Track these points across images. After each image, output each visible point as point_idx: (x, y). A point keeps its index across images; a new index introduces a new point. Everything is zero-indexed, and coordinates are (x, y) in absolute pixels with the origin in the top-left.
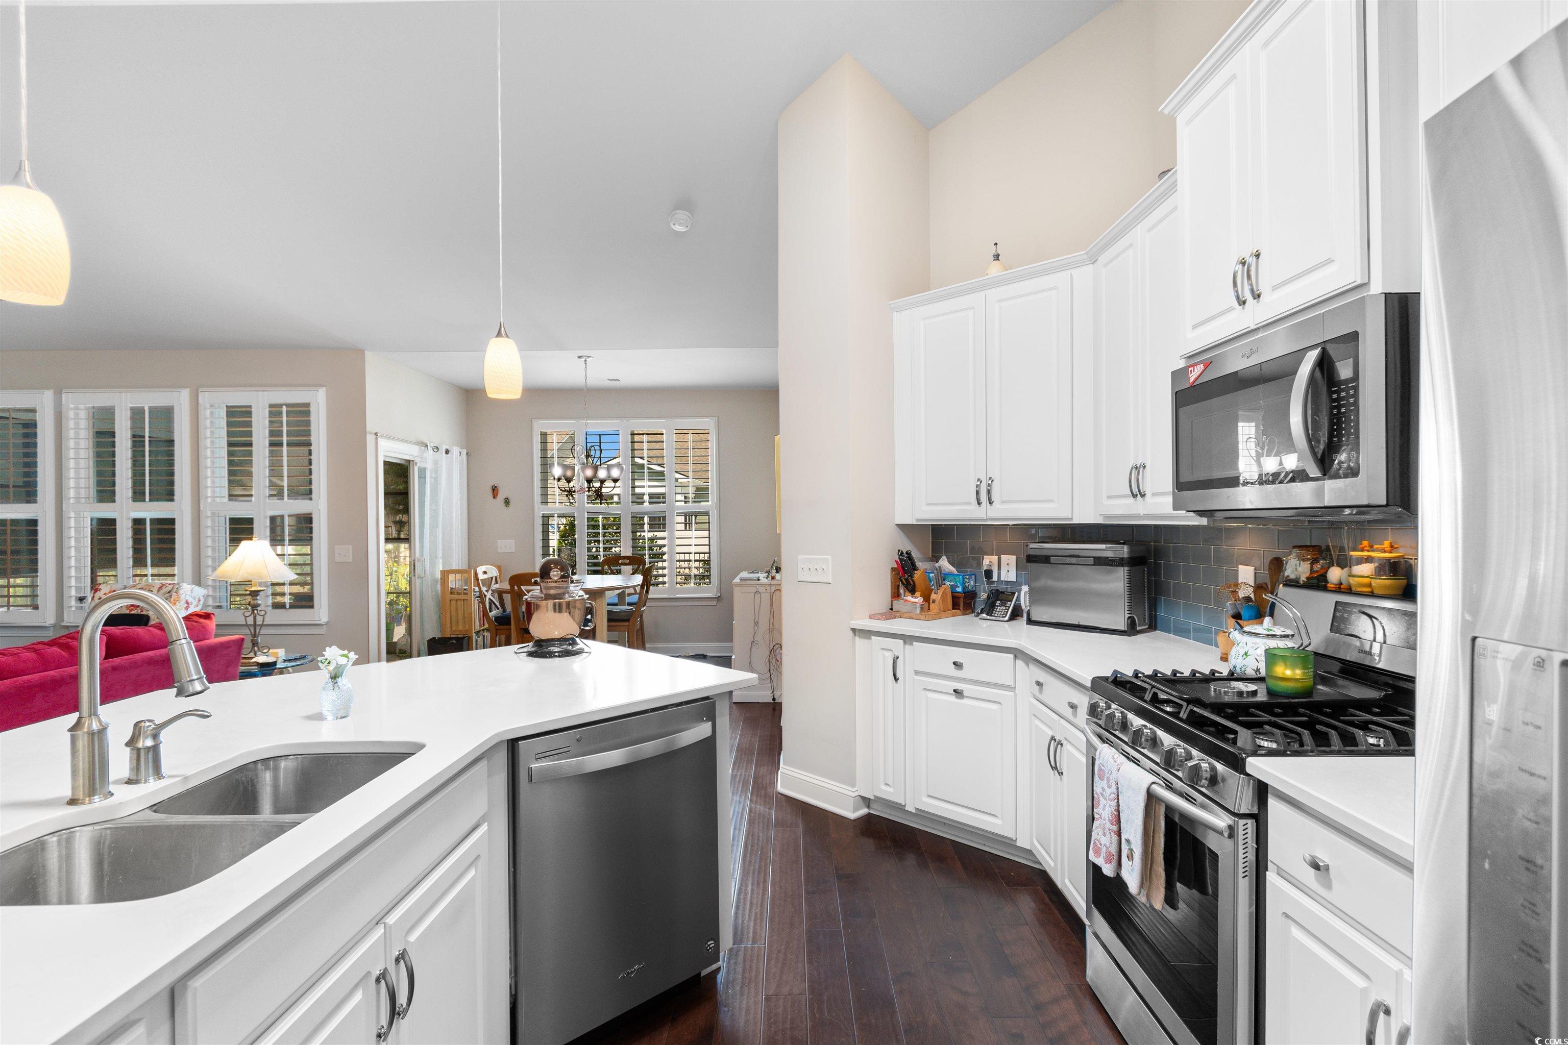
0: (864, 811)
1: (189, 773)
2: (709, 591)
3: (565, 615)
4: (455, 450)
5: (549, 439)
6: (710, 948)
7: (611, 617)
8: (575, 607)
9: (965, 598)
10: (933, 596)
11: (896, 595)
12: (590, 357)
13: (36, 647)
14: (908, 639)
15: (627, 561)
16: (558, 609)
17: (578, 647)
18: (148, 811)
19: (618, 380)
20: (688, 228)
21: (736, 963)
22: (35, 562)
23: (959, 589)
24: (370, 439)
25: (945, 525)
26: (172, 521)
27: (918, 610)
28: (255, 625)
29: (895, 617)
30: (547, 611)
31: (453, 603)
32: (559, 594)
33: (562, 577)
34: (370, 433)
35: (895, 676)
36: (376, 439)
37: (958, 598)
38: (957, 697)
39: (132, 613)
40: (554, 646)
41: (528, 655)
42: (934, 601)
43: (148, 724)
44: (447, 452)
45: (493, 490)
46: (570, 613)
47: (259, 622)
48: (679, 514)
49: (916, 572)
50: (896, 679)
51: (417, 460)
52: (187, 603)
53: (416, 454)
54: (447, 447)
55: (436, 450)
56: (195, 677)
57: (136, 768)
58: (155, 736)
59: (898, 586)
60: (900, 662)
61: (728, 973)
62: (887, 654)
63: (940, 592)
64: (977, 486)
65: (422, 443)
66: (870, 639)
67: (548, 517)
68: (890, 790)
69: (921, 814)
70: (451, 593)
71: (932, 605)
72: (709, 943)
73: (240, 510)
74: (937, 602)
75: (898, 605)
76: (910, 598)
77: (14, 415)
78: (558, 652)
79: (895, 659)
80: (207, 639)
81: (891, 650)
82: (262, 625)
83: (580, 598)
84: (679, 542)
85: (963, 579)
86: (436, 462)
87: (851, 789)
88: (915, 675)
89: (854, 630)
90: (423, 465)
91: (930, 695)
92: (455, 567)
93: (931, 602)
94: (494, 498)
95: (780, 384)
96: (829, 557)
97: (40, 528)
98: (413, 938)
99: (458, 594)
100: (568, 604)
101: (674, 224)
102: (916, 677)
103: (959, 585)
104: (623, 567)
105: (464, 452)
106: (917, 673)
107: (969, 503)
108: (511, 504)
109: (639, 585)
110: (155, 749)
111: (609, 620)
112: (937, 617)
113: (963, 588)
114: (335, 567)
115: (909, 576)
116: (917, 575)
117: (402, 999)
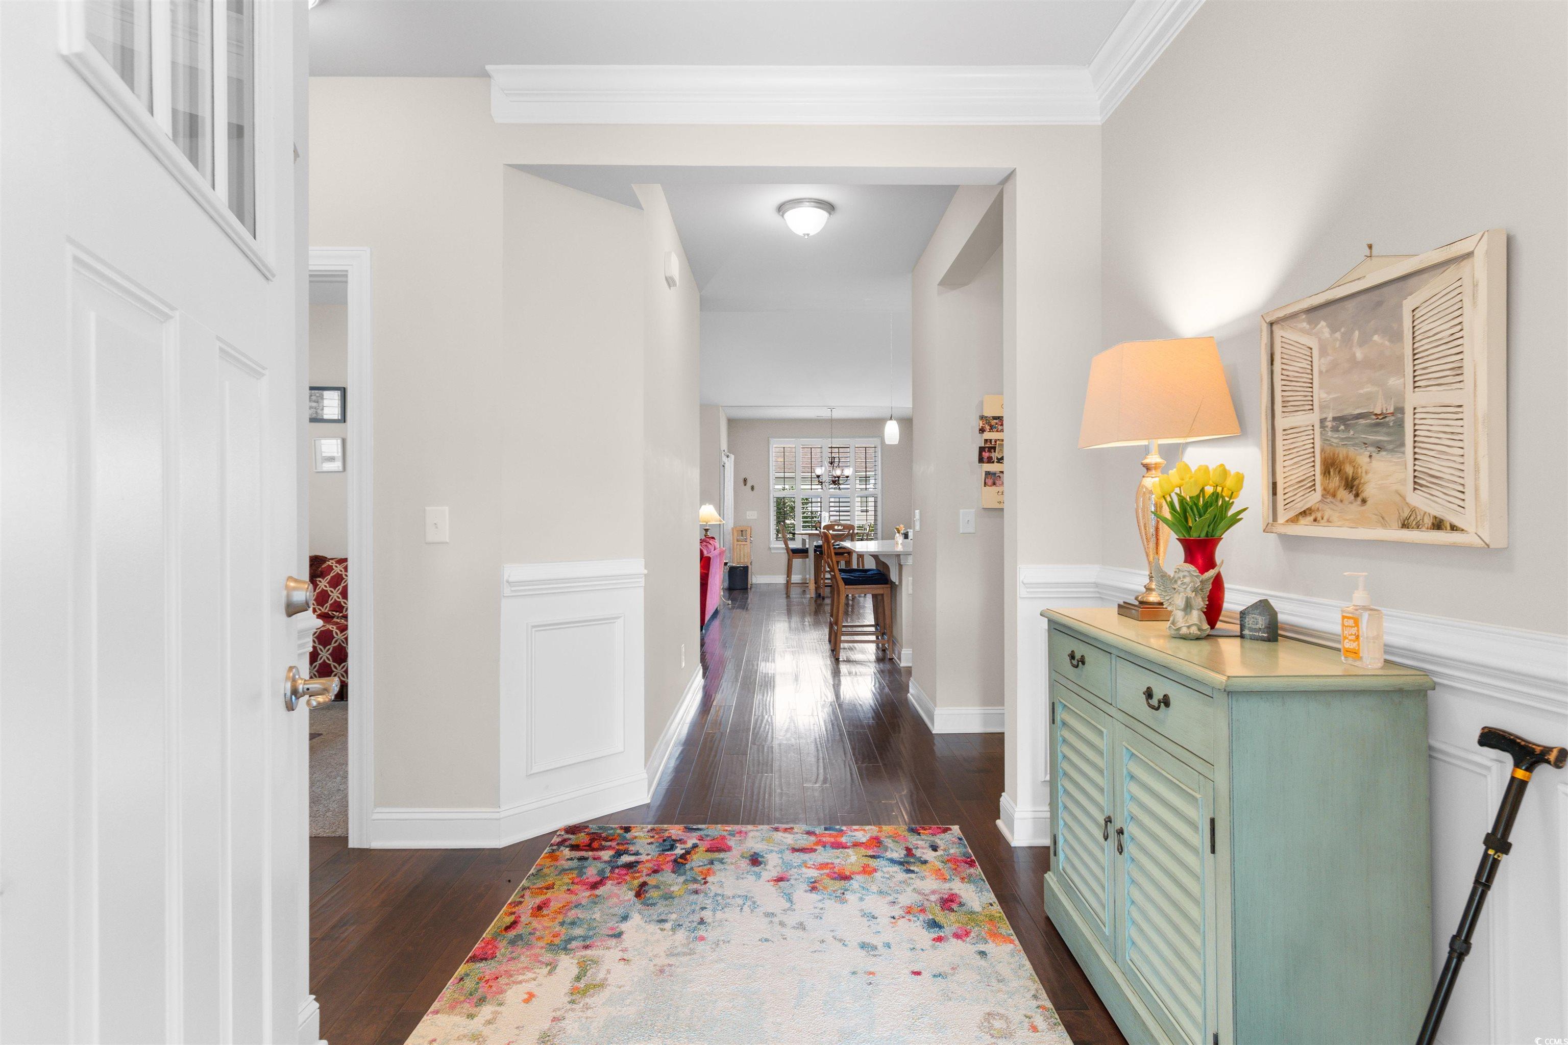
31: (738, 546)
45: (745, 481)
48: (858, 497)
70: (737, 541)
94: (745, 485)
99: (741, 541)
108: (755, 490)
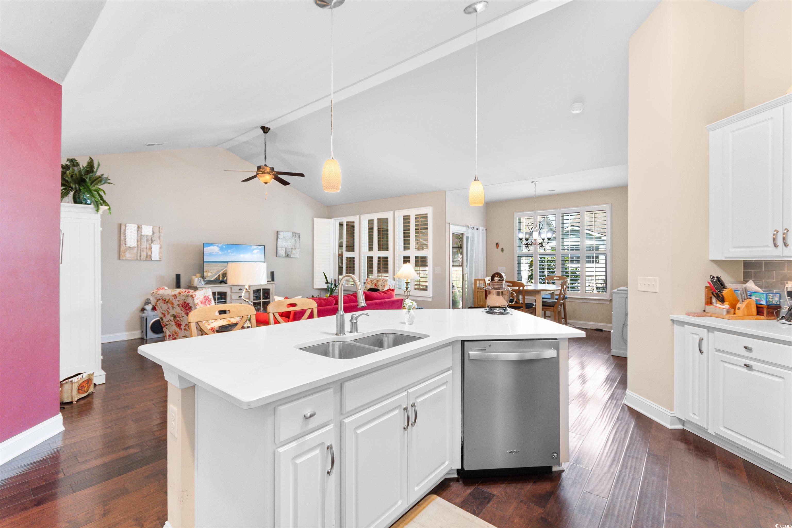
0: (680, 427)
1: (364, 332)
2: (605, 296)
3: (501, 297)
4: (481, 228)
5: (522, 221)
6: (555, 457)
7: (544, 304)
8: (505, 294)
9: (768, 308)
10: (739, 305)
11: (709, 302)
12: (537, 181)
13: (348, 296)
14: (710, 329)
15: (558, 278)
16: (498, 294)
17: (507, 311)
18: (353, 341)
19: (554, 190)
20: (581, 111)
21: (573, 472)
22: (354, 270)
23: (764, 302)
24: (447, 225)
25: (754, 260)
26: (387, 258)
27: (725, 313)
28: (407, 295)
29: (706, 316)
30: (493, 294)
31: (479, 293)
32: (499, 288)
33: (499, 280)
34: (447, 223)
35: (700, 350)
36: (449, 225)
37: (764, 308)
38: (747, 369)
39: (376, 288)
40: (496, 309)
41: (486, 313)
42: (739, 309)
43: (355, 315)
44: (477, 229)
45: (497, 245)
46: (503, 296)
47: (408, 295)
49: (725, 289)
50: (701, 352)
51: (465, 233)
52: (389, 286)
53: (465, 231)
54: (478, 227)
55: (473, 229)
56: (362, 301)
57: (352, 328)
58: (356, 320)
59: (711, 297)
60: (704, 343)
61: (567, 474)
62: (695, 336)
63: (745, 303)
64: (774, 235)
65: (467, 226)
66: (684, 326)
67: (521, 257)
68: (697, 418)
69: (718, 436)
70: (478, 289)
71: (737, 311)
72: (554, 454)
73: (407, 253)
74: (741, 309)
75: (709, 308)
76: (719, 305)
77: (350, 224)
78: (498, 312)
79: (701, 340)
80: (392, 298)
81: (697, 334)
82: (409, 296)
83: (507, 290)
84: (587, 269)
85: (767, 296)
86: (473, 234)
87: (670, 411)
88: (716, 351)
89: (673, 321)
90: (468, 235)
91: (726, 365)
92: (480, 278)
93: (737, 308)
94: (497, 248)
95: (629, 184)
96: (657, 278)
97: (355, 260)
98: (419, 400)
99: (481, 289)
100: (502, 292)
101: (573, 111)
102: (716, 353)
103: (763, 299)
104: (556, 281)
105: (485, 229)
106: (717, 350)
107: (768, 246)
108: (504, 251)
109: (559, 290)
110: (356, 323)
111: (543, 305)
112: (741, 318)
113: (767, 302)
114: (435, 275)
115: (719, 292)
116: (725, 292)
117: (412, 419)
